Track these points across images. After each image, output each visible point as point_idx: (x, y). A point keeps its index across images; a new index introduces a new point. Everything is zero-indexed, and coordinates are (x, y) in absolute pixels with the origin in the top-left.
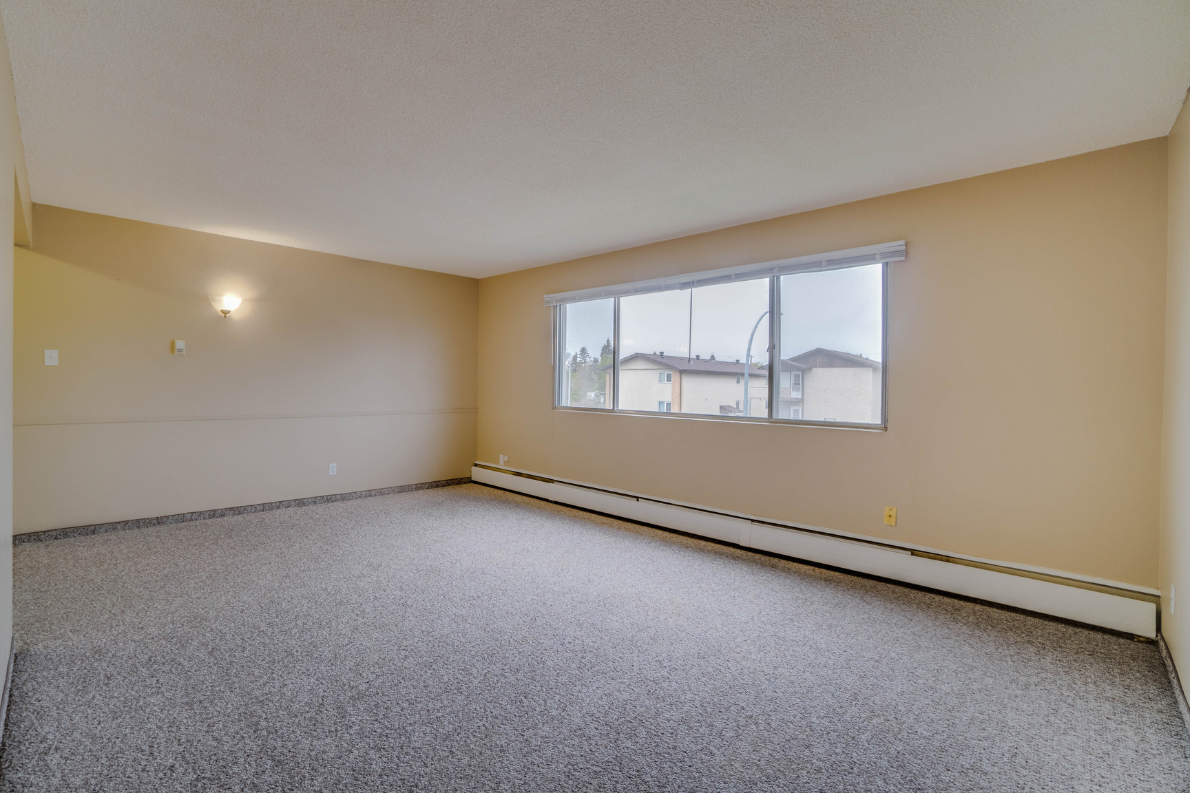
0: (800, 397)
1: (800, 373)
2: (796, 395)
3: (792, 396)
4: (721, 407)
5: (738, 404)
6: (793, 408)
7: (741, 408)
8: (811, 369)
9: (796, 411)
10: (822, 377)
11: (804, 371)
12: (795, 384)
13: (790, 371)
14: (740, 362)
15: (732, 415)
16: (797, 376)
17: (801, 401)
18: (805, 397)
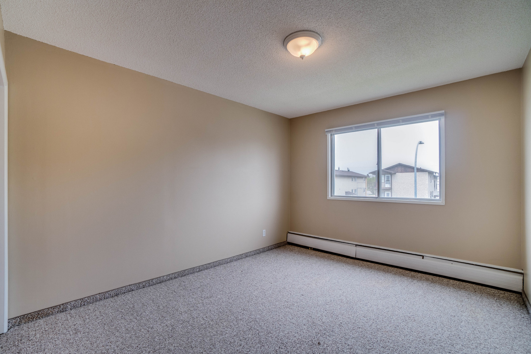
0: (390, 187)
1: (390, 175)
2: (388, 186)
3: (386, 187)
4: (346, 193)
5: (352, 191)
6: (386, 193)
7: (354, 192)
8: (395, 174)
9: (388, 194)
10: (401, 178)
11: (391, 174)
12: (387, 181)
13: (385, 175)
14: (350, 171)
15: (352, 196)
16: (388, 177)
17: (390, 189)
18: (392, 187)
